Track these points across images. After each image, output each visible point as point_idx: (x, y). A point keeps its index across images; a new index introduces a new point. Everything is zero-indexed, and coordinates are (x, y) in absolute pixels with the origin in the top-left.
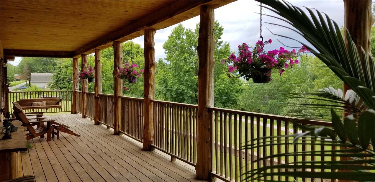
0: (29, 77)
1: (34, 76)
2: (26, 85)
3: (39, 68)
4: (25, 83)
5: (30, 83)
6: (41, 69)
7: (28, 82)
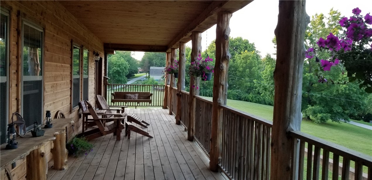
0: (148, 70)
1: (153, 70)
2: (146, 77)
3: (157, 63)
4: (145, 75)
5: (149, 75)
6: (158, 63)
7: (148, 75)
